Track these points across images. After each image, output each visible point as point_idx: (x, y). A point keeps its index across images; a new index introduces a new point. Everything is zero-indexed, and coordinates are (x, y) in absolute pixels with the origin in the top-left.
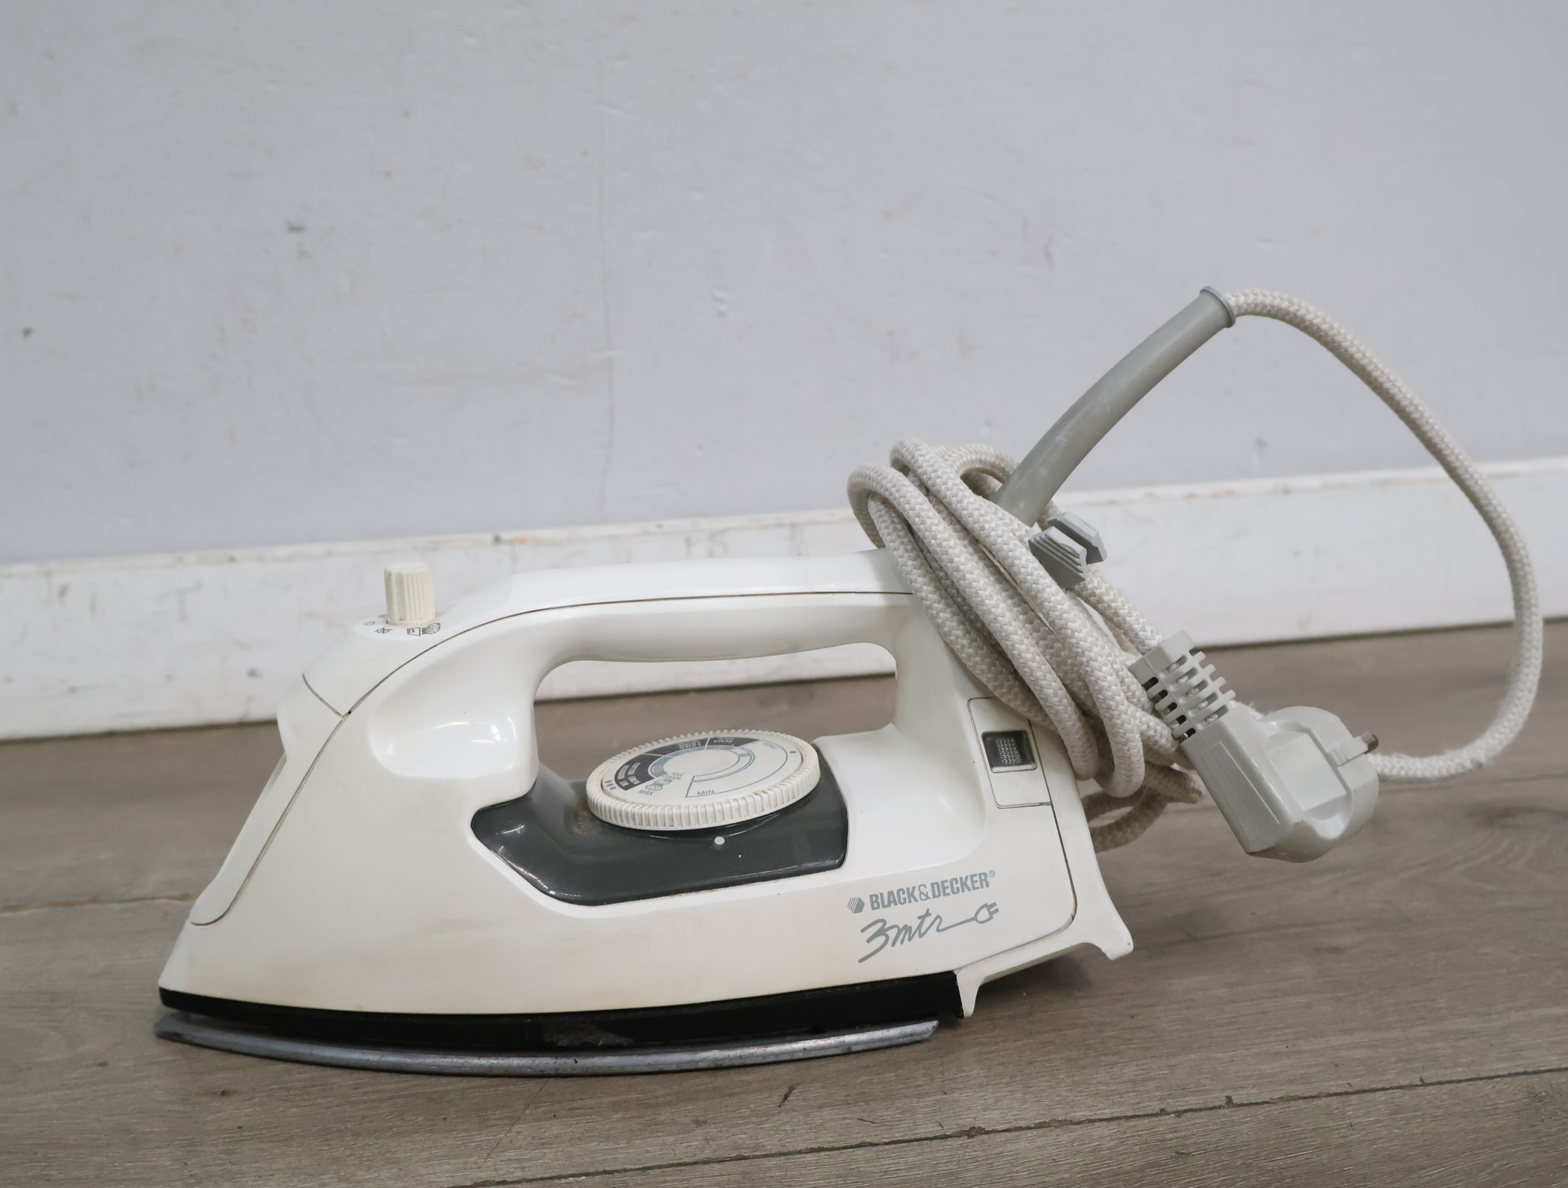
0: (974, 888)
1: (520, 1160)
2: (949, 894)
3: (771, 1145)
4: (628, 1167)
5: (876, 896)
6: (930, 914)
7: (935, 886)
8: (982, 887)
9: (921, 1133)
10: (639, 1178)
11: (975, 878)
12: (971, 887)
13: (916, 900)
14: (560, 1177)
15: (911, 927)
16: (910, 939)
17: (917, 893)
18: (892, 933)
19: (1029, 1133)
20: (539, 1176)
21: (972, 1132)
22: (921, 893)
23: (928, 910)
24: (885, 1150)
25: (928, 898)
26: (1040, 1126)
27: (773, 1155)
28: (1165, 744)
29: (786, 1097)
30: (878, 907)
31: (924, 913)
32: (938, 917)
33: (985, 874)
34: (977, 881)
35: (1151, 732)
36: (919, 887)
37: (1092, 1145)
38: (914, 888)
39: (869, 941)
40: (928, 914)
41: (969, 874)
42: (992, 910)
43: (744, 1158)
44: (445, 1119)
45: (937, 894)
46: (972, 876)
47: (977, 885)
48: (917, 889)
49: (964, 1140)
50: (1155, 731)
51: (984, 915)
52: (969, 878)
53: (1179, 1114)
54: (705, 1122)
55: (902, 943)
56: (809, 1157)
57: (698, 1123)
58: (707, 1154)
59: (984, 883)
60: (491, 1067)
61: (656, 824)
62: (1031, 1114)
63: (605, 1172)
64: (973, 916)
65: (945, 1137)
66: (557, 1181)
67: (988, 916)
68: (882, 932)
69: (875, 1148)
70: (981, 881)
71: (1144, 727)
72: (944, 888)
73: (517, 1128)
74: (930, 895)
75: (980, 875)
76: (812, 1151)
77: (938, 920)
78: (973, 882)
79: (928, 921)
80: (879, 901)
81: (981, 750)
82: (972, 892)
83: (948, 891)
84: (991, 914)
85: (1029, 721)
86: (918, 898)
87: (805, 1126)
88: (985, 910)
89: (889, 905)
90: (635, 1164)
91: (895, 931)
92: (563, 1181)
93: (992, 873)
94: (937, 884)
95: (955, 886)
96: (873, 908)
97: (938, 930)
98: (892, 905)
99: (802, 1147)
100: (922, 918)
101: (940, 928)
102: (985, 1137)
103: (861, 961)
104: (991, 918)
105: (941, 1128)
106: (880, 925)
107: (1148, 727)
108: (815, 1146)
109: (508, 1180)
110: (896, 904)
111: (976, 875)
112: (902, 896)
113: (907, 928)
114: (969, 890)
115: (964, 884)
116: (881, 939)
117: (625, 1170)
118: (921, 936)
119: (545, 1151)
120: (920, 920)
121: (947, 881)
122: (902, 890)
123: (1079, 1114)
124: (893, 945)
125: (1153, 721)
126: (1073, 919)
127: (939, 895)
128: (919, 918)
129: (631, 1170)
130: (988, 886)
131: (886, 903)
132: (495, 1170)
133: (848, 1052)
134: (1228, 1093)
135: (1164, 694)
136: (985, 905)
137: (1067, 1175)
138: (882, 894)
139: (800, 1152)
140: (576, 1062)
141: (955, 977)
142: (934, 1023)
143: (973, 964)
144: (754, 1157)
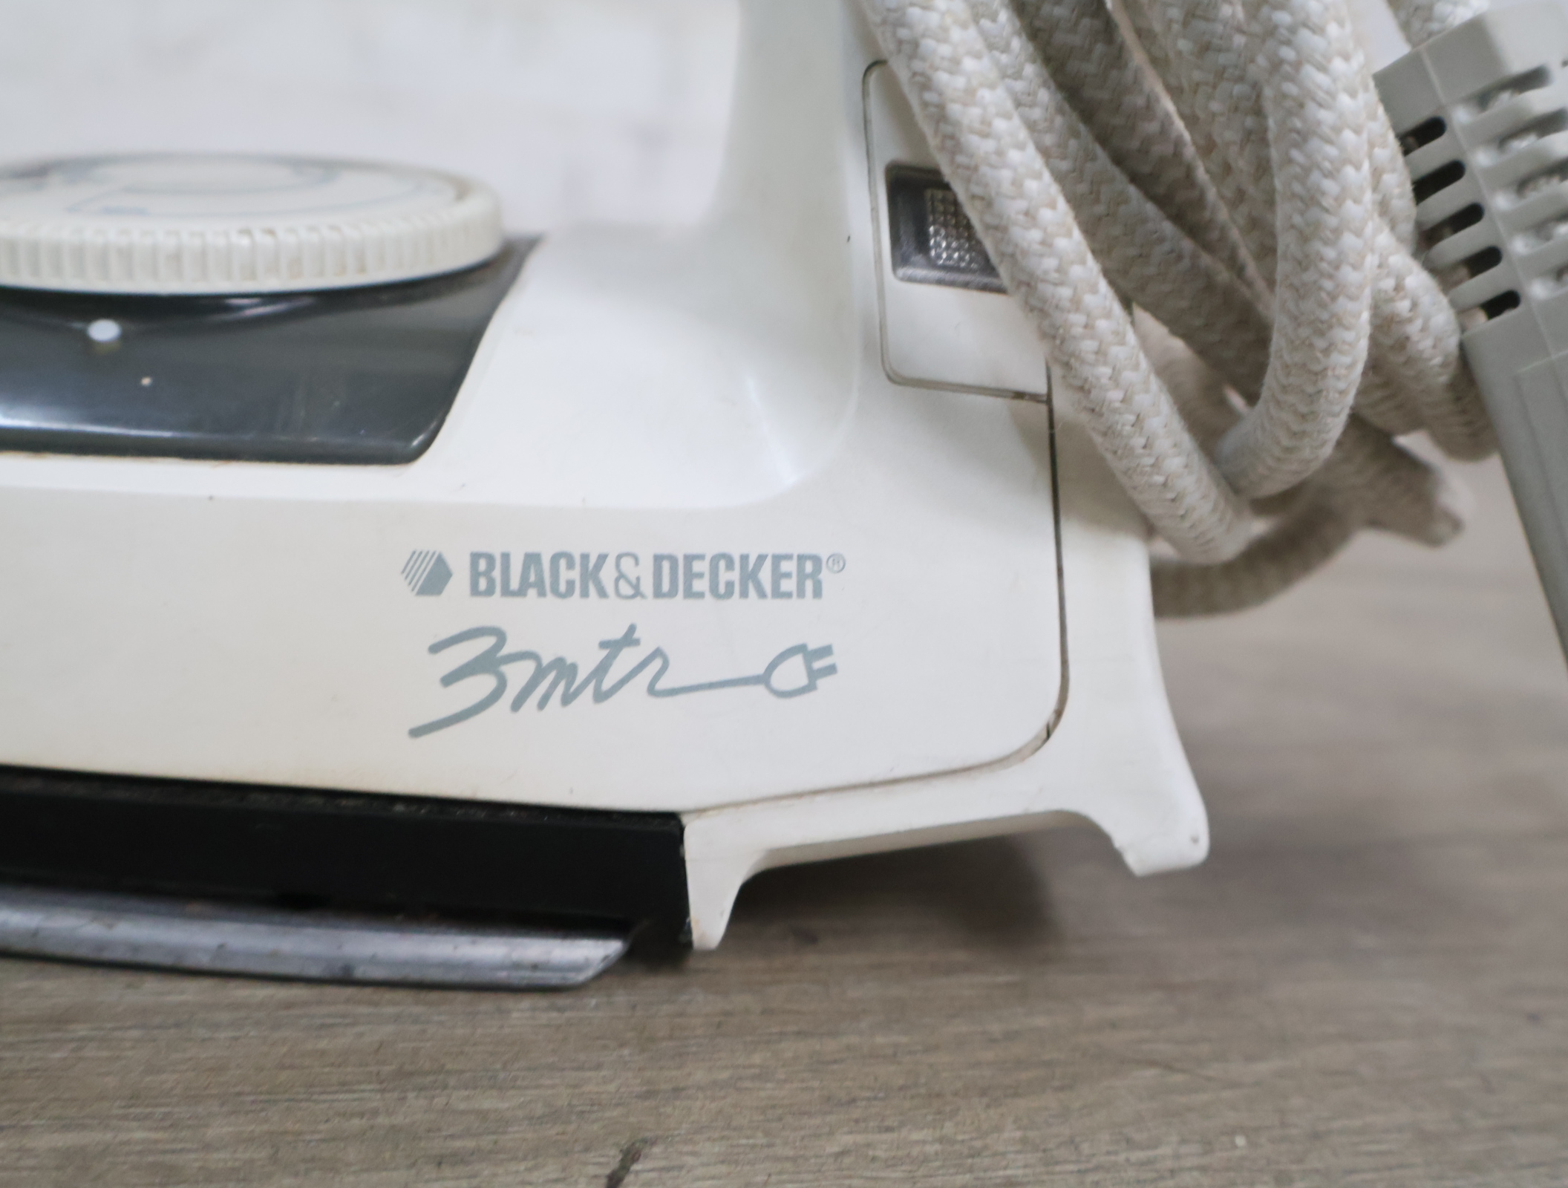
0: (778, 594)
2: (700, 595)
5: (490, 558)
6: (637, 642)
7: (666, 566)
8: (801, 594)
11: (786, 566)
12: (768, 587)
13: (602, 593)
15: (574, 668)
16: (567, 700)
17: (607, 575)
18: (518, 674)
22: (621, 576)
23: (632, 629)
25: (637, 593)
28: (1427, 354)
30: (490, 591)
31: (618, 633)
32: (658, 653)
33: (816, 560)
34: (788, 575)
35: (1403, 306)
36: (619, 557)
38: (602, 558)
39: (448, 680)
40: (629, 639)
41: (771, 550)
42: (818, 665)
45: (666, 587)
46: (777, 559)
47: (788, 585)
48: (610, 562)
50: (1414, 305)
51: (792, 674)
52: (768, 564)
55: (542, 704)
59: (809, 585)
64: (760, 670)
67: (803, 681)
68: (486, 663)
70: (802, 577)
71: (1388, 284)
72: (691, 576)
74: (647, 586)
75: (802, 559)
77: (656, 664)
78: (778, 576)
79: (628, 659)
80: (497, 574)
82: (771, 604)
83: (701, 585)
84: (814, 675)
86: (610, 588)
88: (798, 660)
89: (521, 592)
91: (528, 668)
93: (838, 561)
94: (673, 560)
95: (724, 576)
96: (475, 591)
97: (652, 691)
98: (532, 592)
100: (613, 647)
101: (661, 685)
103: (417, 732)
104: (810, 687)
106: (486, 643)
107: (1399, 288)
110: (542, 593)
111: (788, 557)
112: (565, 575)
113: (564, 669)
114: (762, 594)
115: (750, 576)
116: (481, 685)
118: (600, 696)
120: (604, 653)
121: (701, 557)
122: (569, 558)
124: (517, 705)
125: (1418, 279)
126: (1047, 735)
127: (672, 593)
128: (604, 645)
130: (818, 593)
131: (515, 584)
135: (1472, 214)
136: (800, 649)
138: (506, 557)
141: (682, 829)
142: (610, 948)
143: (737, 805)
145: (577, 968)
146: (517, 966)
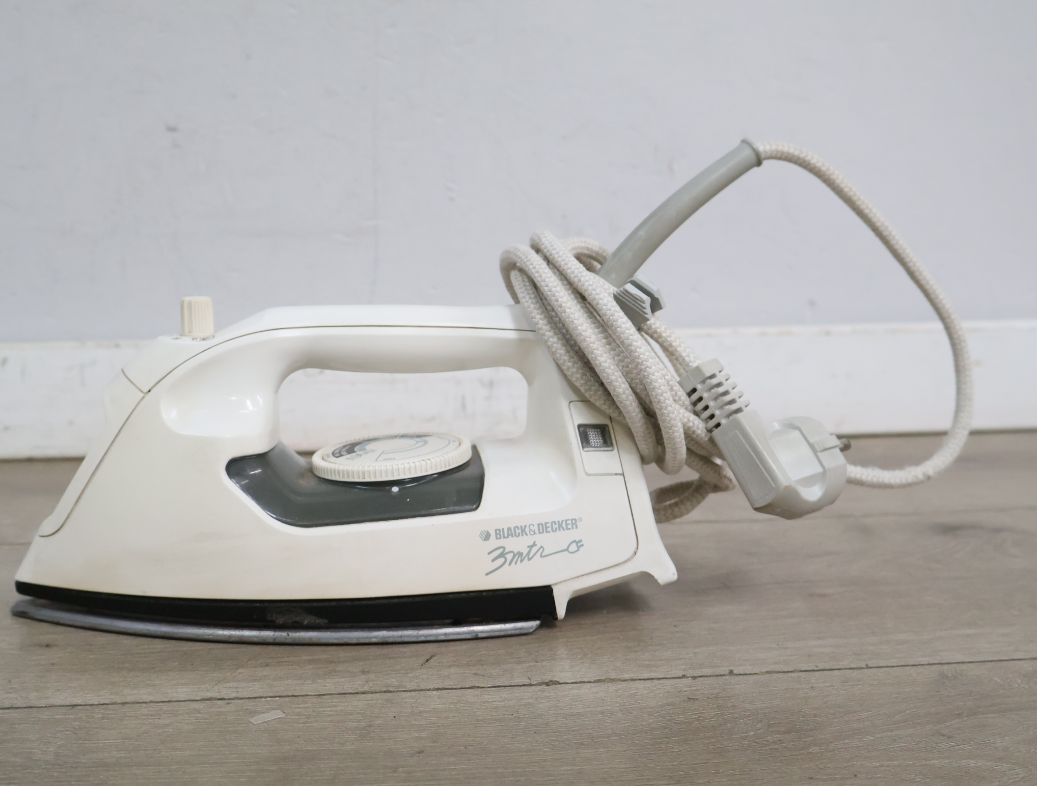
0: (568, 529)
1: (236, 688)
2: (550, 532)
3: (410, 686)
4: (310, 694)
5: (499, 530)
6: (536, 545)
7: (541, 526)
8: (573, 528)
9: (516, 681)
10: (315, 700)
11: (569, 522)
12: (565, 528)
13: (527, 535)
14: (261, 697)
15: (522, 553)
16: (521, 561)
17: (527, 530)
18: (509, 557)
19: (589, 685)
20: (247, 697)
21: (550, 683)
22: (530, 530)
23: (535, 542)
24: (488, 691)
25: (535, 533)
26: (598, 681)
27: (410, 691)
28: (701, 433)
29: (427, 661)
30: (500, 538)
31: (531, 544)
32: (542, 547)
33: (575, 520)
34: (569, 524)
35: (691, 424)
36: (529, 526)
37: (631, 692)
38: (525, 526)
39: (493, 560)
40: (534, 545)
41: (564, 519)
42: (579, 544)
43: (391, 692)
44: (192, 664)
45: (541, 531)
46: (566, 521)
47: (570, 526)
48: (527, 527)
49: (542, 687)
50: (694, 423)
51: (573, 547)
52: (564, 523)
53: (694, 678)
54: (369, 672)
55: (516, 563)
56: (435, 693)
57: (364, 672)
58: (366, 688)
59: (574, 526)
60: (230, 636)
61: (353, 477)
62: (592, 674)
63: (293, 696)
64: (566, 548)
65: (531, 685)
66: (259, 699)
67: (576, 549)
68: (502, 555)
69: (480, 690)
70: (572, 525)
71: (686, 420)
72: (547, 527)
73: (240, 670)
74: (537, 531)
75: (572, 520)
76: (438, 689)
77: (542, 550)
78: (567, 525)
79: (535, 549)
80: (501, 533)
81: (576, 436)
82: (566, 531)
83: (549, 529)
84: (578, 547)
85: (610, 417)
86: (528, 533)
87: (437, 676)
88: (574, 544)
89: (508, 537)
90: (315, 692)
91: (511, 555)
92: (263, 699)
93: (580, 519)
94: (542, 525)
95: (554, 526)
96: (497, 538)
97: (541, 556)
98: (510, 537)
99: (432, 687)
100: (531, 547)
101: (543, 555)
102: (557, 686)
103: (487, 574)
104: (578, 550)
105: (529, 680)
106: (501, 550)
107: (689, 420)
108: (440, 687)
109: (226, 698)
110: (513, 537)
111: (569, 520)
112: (517, 531)
113: (520, 554)
114: (564, 529)
115: (560, 526)
116: (501, 560)
117: (307, 695)
118: (529, 559)
119: (255, 683)
120: (529, 549)
121: (548, 523)
122: (518, 527)
123: (626, 676)
124: (510, 564)
125: (693, 417)
126: (635, 554)
127: (543, 532)
128: (528, 547)
129: (311, 695)
130: (577, 527)
131: (506, 535)
132: (219, 692)
133: (476, 638)
134: (731, 669)
135: (700, 399)
136: (574, 541)
137: (609, 708)
138: (503, 529)
139: (429, 690)
140: (288, 635)
141: (552, 590)
142: (538, 622)
143: (565, 581)
144: (397, 691)
145: (530, 628)
146: (516, 629)
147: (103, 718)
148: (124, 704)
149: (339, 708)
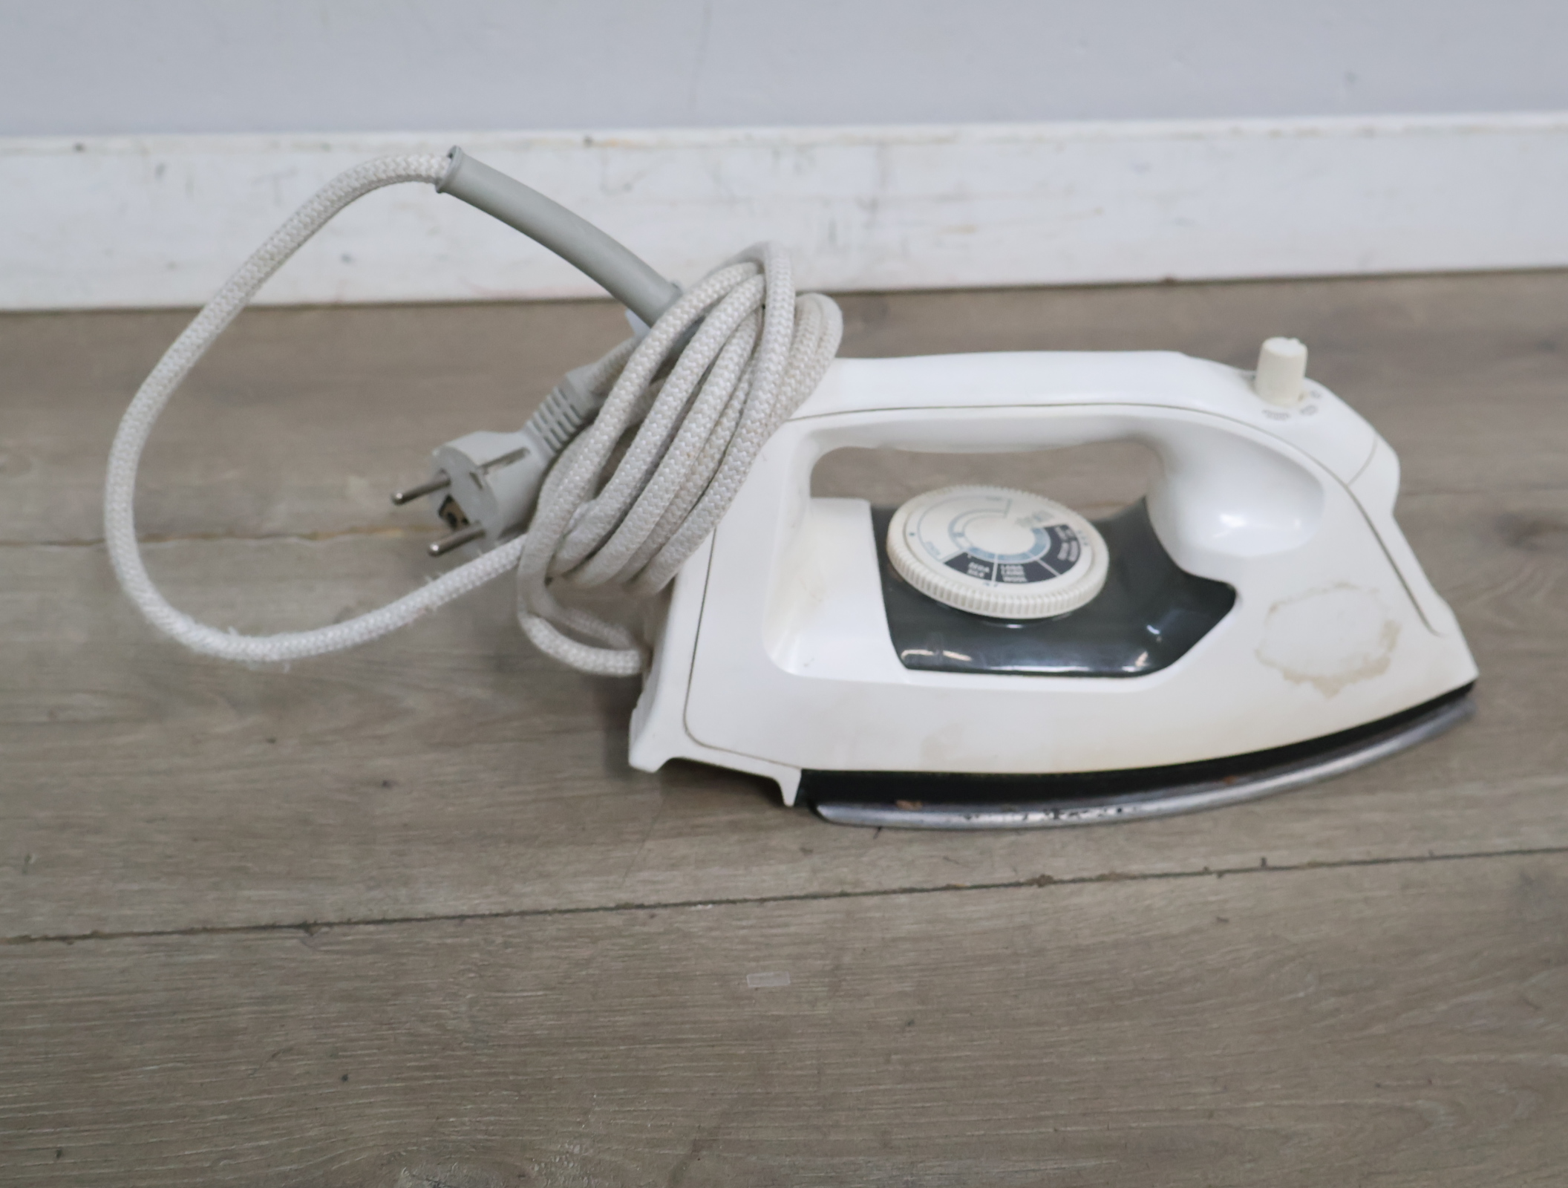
1: (653, 882)
3: (870, 882)
4: (748, 897)
9: (999, 877)
10: (757, 910)
14: (689, 904)
19: (1091, 886)
20: (671, 902)
21: (1043, 881)
24: (968, 895)
26: (1101, 878)
27: (871, 894)
37: (1145, 903)
43: (848, 895)
44: (584, 830)
49: (1034, 890)
53: (1221, 874)
54: (811, 851)
56: (903, 899)
57: (805, 851)
58: (814, 888)
62: (1093, 867)
65: (1018, 885)
66: (689, 908)
69: (958, 893)
73: (649, 845)
76: (904, 890)
87: (898, 862)
90: (753, 894)
92: (693, 908)
99: (895, 886)
102: (1053, 887)
105: (1013, 874)
108: (907, 885)
109: (646, 903)
117: (745, 900)
119: (675, 872)
123: (1135, 868)
129: (751, 900)
132: (633, 891)
134: (1264, 854)
137: (1123, 936)
139: (894, 892)
144: (856, 895)
147: (506, 945)
148: (523, 914)
149: (792, 929)
